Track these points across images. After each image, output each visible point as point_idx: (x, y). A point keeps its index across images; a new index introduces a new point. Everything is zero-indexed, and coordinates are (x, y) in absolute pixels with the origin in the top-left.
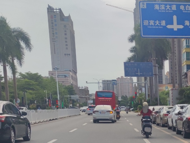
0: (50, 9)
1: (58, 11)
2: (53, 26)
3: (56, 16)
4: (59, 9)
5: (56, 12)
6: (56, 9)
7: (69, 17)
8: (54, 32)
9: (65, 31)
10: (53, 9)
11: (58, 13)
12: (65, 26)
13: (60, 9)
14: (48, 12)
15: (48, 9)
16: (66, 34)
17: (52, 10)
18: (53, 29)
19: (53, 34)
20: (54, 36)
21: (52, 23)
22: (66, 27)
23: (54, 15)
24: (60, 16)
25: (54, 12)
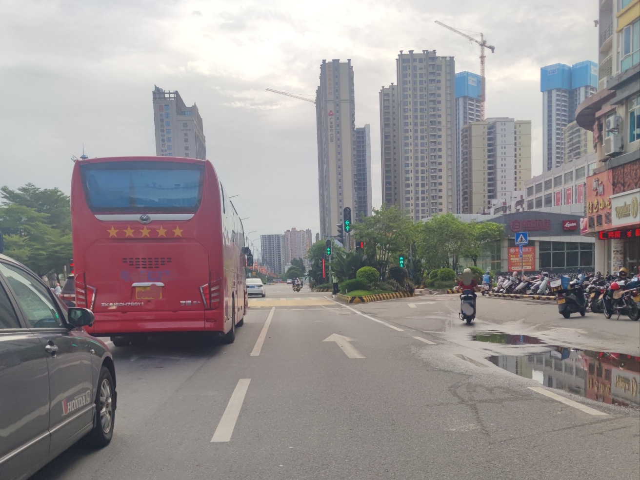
0: (158, 94)
1: (172, 96)
2: (162, 126)
3: (168, 105)
4: (174, 93)
5: (170, 98)
6: (169, 93)
7: (194, 109)
8: (165, 138)
9: (186, 135)
10: (164, 93)
11: (173, 99)
12: (185, 125)
13: (176, 93)
14: (154, 98)
15: (154, 93)
16: (186, 140)
17: (162, 96)
18: (163, 131)
19: (163, 140)
20: (165, 144)
21: (162, 120)
22: (187, 127)
23: (165, 105)
24: (177, 105)
25: (165, 98)
